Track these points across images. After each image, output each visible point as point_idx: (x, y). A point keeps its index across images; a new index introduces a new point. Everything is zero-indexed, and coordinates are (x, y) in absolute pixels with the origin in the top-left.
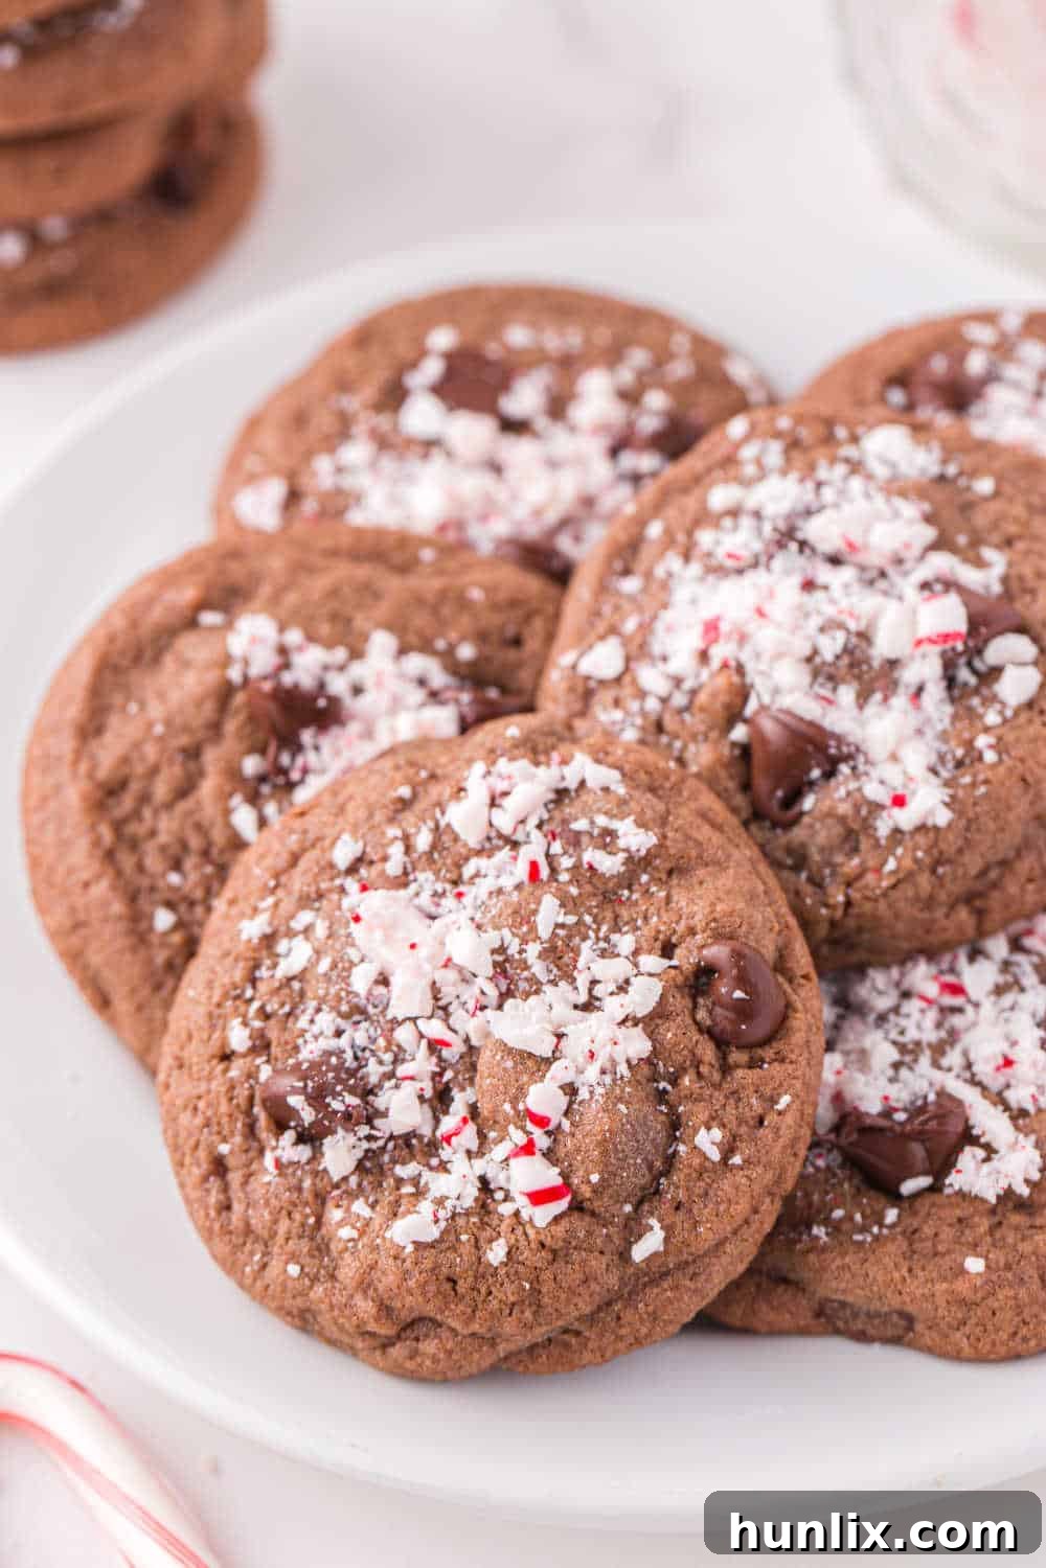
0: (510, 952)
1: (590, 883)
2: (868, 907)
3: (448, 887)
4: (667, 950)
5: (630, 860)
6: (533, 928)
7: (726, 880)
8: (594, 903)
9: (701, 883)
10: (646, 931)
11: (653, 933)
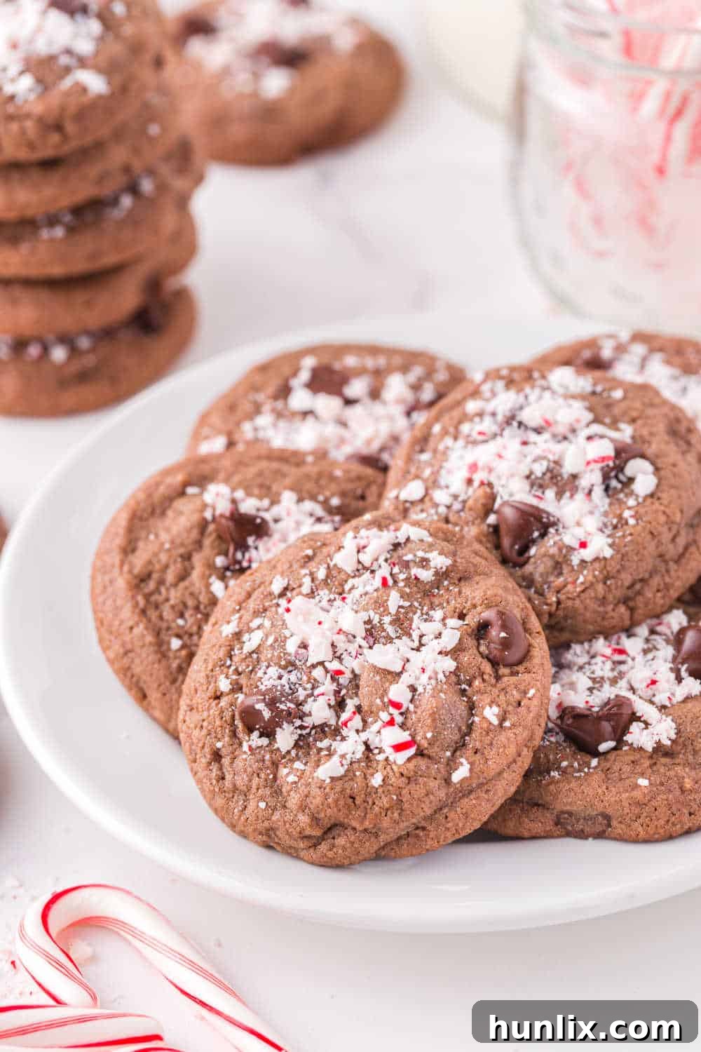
0: (374, 623)
1: (416, 586)
2: (570, 603)
3: (337, 596)
4: (462, 616)
5: (437, 573)
6: (386, 609)
7: (491, 581)
8: (419, 596)
9: (477, 583)
10: (450, 608)
11: (453, 609)
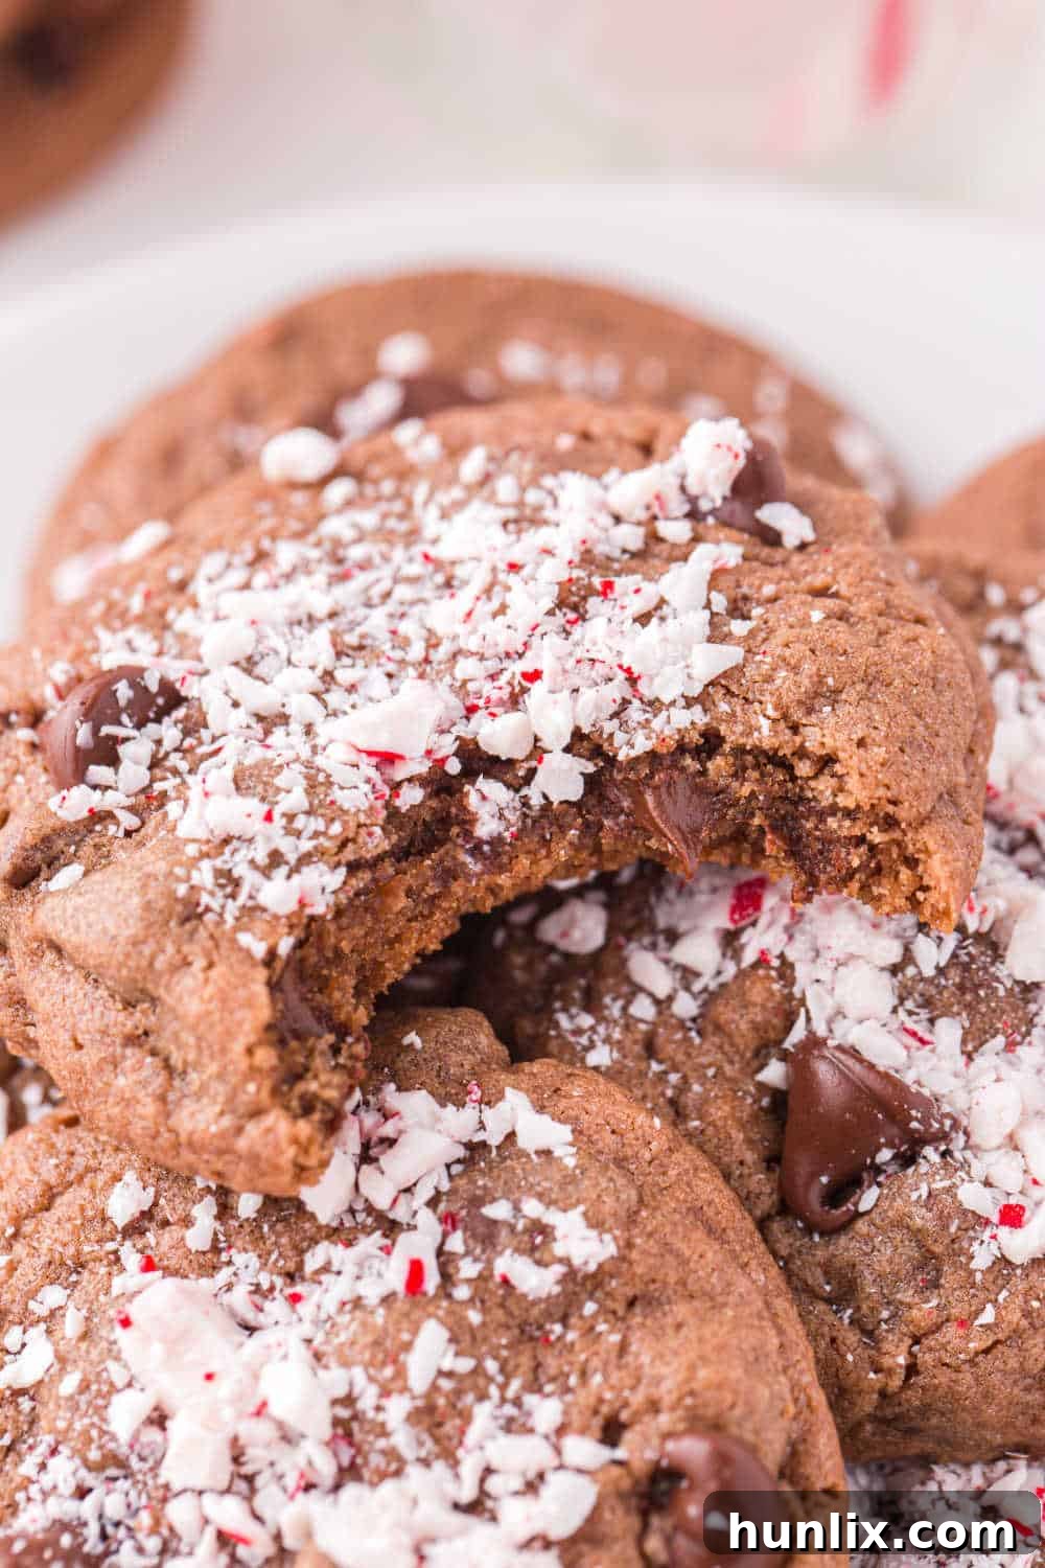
0: (360, 1405)
1: (502, 1305)
3: (279, 1281)
4: (611, 1433)
5: (571, 1276)
6: (401, 1373)
7: (717, 1330)
8: (504, 1341)
9: (679, 1326)
10: (584, 1398)
11: (592, 1401)
